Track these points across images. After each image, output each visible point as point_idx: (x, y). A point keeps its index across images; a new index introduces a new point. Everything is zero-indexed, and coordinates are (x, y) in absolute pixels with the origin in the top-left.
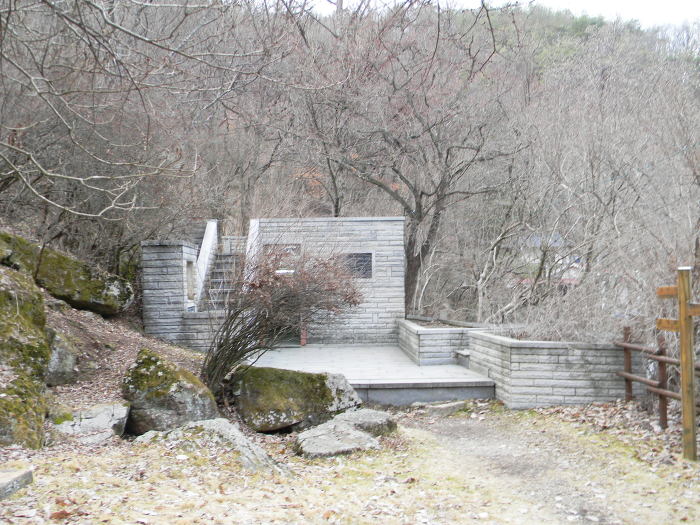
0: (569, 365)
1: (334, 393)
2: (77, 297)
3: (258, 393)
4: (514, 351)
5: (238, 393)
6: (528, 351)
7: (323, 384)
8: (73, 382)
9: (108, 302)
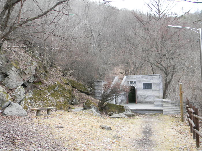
0: (176, 106)
1: (125, 109)
2: (82, 91)
3: (110, 108)
4: (164, 102)
5: (106, 108)
6: (167, 103)
7: (123, 108)
8: (77, 104)
9: (88, 92)
